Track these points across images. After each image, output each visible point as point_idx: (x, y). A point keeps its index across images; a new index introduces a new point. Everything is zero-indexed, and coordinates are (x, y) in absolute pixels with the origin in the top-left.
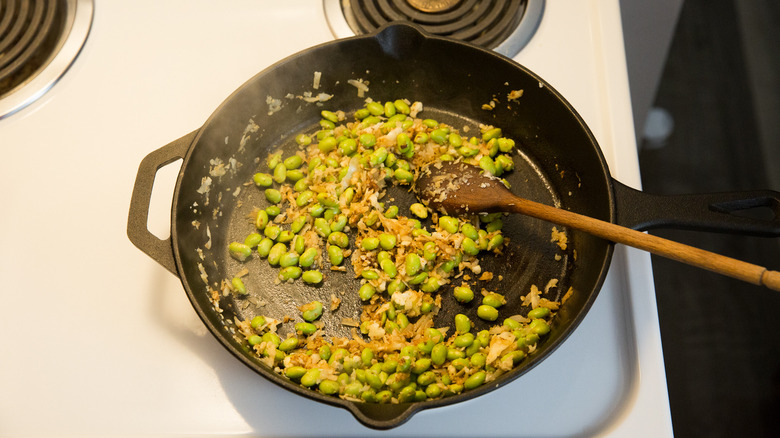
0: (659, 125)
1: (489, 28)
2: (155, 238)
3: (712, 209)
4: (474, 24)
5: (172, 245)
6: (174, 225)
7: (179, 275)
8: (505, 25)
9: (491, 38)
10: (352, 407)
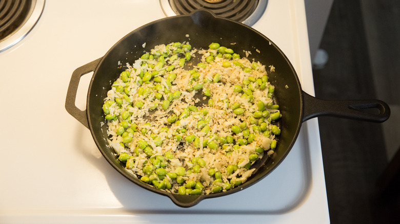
0: (322, 58)
1: (240, 11)
2: (78, 110)
3: (350, 108)
4: (233, 9)
5: (87, 113)
6: (88, 104)
7: (89, 128)
8: (248, 10)
9: (241, 16)
10: (171, 196)
